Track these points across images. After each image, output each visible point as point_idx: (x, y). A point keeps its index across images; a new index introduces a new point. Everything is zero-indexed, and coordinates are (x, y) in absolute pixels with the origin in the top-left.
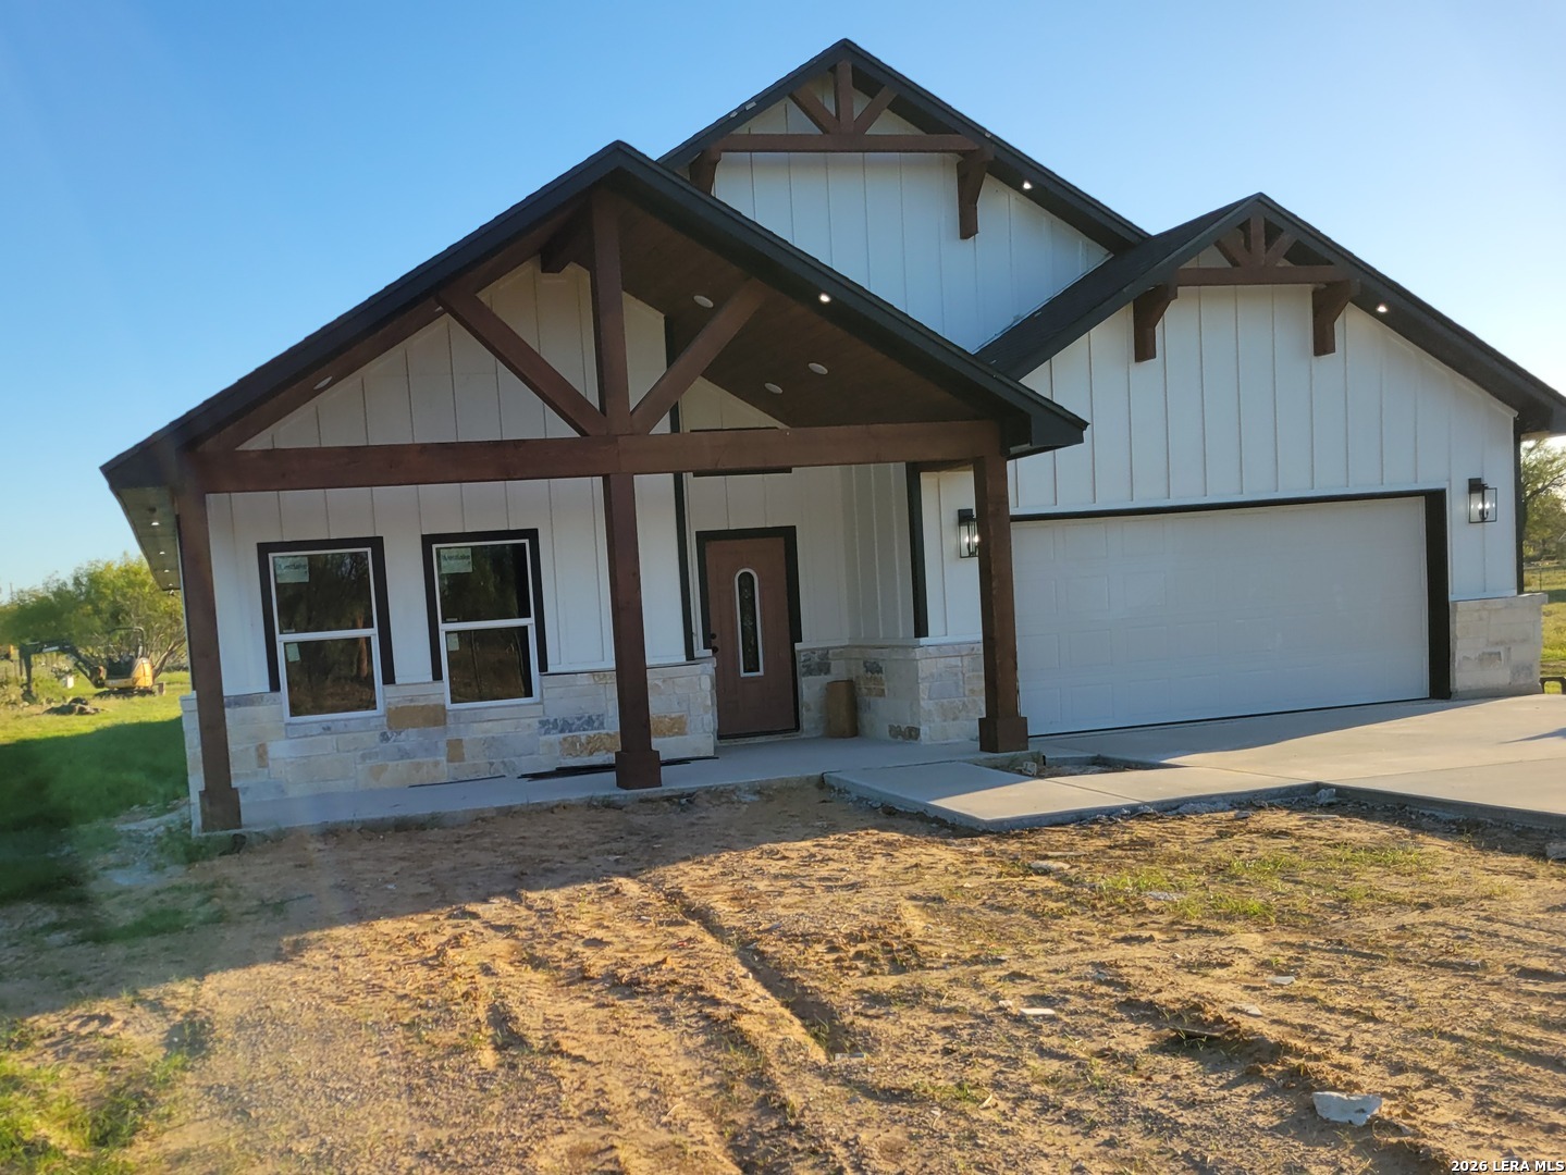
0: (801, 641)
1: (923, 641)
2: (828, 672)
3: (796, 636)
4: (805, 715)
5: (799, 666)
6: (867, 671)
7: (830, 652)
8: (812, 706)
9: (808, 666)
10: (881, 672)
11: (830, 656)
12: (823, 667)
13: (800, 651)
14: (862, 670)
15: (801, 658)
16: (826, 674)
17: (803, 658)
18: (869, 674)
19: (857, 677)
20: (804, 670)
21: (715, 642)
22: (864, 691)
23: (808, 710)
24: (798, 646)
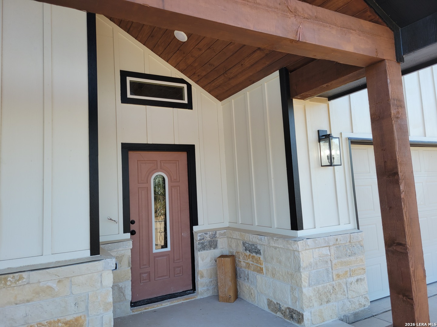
0: (197, 225)
1: (300, 233)
2: (215, 247)
3: (194, 221)
4: (199, 280)
5: (196, 243)
6: (246, 250)
7: (218, 232)
8: (205, 274)
9: (202, 243)
10: (260, 254)
11: (217, 235)
12: (213, 244)
13: (197, 233)
14: (241, 249)
15: (197, 238)
16: (214, 248)
17: (199, 238)
18: (248, 253)
19: (237, 252)
20: (199, 246)
21: (133, 227)
22: (243, 264)
23: (202, 277)
24: (195, 228)
